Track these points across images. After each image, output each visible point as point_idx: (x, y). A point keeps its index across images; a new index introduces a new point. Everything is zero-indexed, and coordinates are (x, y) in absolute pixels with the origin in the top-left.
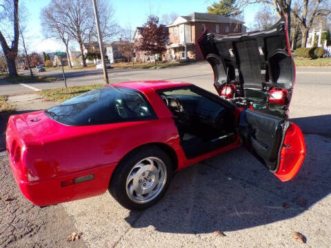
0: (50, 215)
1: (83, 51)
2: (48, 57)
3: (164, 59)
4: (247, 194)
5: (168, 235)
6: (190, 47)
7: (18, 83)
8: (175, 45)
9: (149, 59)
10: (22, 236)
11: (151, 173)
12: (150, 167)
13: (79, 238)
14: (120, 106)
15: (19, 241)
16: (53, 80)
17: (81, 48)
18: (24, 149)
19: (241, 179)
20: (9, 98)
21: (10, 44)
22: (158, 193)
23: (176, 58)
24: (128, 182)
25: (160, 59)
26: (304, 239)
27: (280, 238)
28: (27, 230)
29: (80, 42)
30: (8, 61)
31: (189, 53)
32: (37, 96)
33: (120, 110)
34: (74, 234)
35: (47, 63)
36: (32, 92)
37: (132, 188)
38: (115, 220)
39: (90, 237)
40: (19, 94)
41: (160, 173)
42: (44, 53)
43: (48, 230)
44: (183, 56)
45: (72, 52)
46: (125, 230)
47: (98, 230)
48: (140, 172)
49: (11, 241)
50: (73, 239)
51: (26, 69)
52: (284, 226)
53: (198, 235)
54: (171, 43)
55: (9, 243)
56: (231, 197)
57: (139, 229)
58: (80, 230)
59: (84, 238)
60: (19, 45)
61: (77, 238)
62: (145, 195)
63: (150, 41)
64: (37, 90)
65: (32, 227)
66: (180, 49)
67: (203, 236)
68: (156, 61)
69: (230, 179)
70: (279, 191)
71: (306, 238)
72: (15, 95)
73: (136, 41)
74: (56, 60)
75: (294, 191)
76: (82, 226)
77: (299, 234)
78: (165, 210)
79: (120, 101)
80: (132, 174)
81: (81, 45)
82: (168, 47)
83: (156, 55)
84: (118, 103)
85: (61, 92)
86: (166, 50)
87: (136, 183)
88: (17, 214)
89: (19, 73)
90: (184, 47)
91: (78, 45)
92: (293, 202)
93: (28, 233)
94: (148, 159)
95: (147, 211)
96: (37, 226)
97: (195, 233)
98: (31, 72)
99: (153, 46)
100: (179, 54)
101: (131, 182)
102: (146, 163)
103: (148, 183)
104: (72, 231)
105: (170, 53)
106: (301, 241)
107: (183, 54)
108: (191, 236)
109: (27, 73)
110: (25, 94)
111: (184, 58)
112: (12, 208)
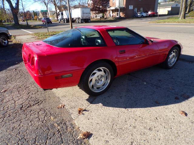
0: (47, 96)
1: (56, 11)
2: (36, 14)
3: (105, 17)
4: (155, 91)
5: (111, 108)
6: (122, 10)
7: (20, 29)
8: (113, 8)
9: (96, 17)
10: (34, 105)
11: (102, 76)
12: (102, 73)
13: (63, 107)
14: (84, 40)
15: (32, 107)
16: (40, 28)
17: (56, 8)
18: (36, 59)
19: (152, 84)
20: (16, 37)
21: (14, 5)
22: (105, 88)
23: (113, 16)
24: (90, 80)
25: (103, 17)
26: (186, 114)
27: (172, 113)
28: (36, 102)
29: (55, 4)
30: (13, 16)
31: (121, 13)
32: (32, 36)
33: (83, 42)
34: (61, 105)
35: (35, 18)
36: (29, 34)
37: (92, 84)
38: (81, 100)
39: (69, 107)
40: (22, 35)
41: (107, 77)
42: (34, 11)
43: (47, 103)
44: (117, 15)
45: (50, 11)
46: (88, 105)
47: (73, 104)
48: (96, 75)
49: (29, 107)
50: (60, 107)
51: (24, 21)
52: (175, 108)
53: (127, 109)
54: (110, 7)
55: (28, 107)
56: (145, 92)
57: (95, 105)
58: (64, 103)
59: (66, 107)
60: (19, 5)
61: (62, 107)
62: (98, 88)
63: (97, 5)
64: (31, 33)
65: (39, 101)
66: (116, 10)
67: (130, 109)
68: (101, 18)
69: (145, 83)
70: (174, 91)
71: (187, 114)
72: (19, 35)
73: (89, 5)
74: (41, 16)
75: (182, 91)
76: (64, 102)
77: (183, 112)
78: (109, 97)
79: (83, 37)
80: (92, 76)
81: (56, 7)
82: (108, 9)
83: (101, 14)
84: (83, 38)
85: (45, 34)
86: (107, 11)
87: (94, 81)
88: (30, 95)
89: (20, 23)
90: (118, 10)
91: (54, 6)
92: (181, 96)
93: (37, 104)
94: (101, 68)
95: (98, 97)
96: (41, 101)
97: (126, 108)
98: (27, 23)
99: (99, 8)
100: (115, 14)
101: (91, 80)
102: (100, 70)
103: (100, 82)
104: (60, 104)
105: (109, 13)
106: (184, 115)
107: (118, 14)
108: (123, 109)
109: (25, 23)
110: (25, 35)
111: (118, 16)
112: (27, 92)
